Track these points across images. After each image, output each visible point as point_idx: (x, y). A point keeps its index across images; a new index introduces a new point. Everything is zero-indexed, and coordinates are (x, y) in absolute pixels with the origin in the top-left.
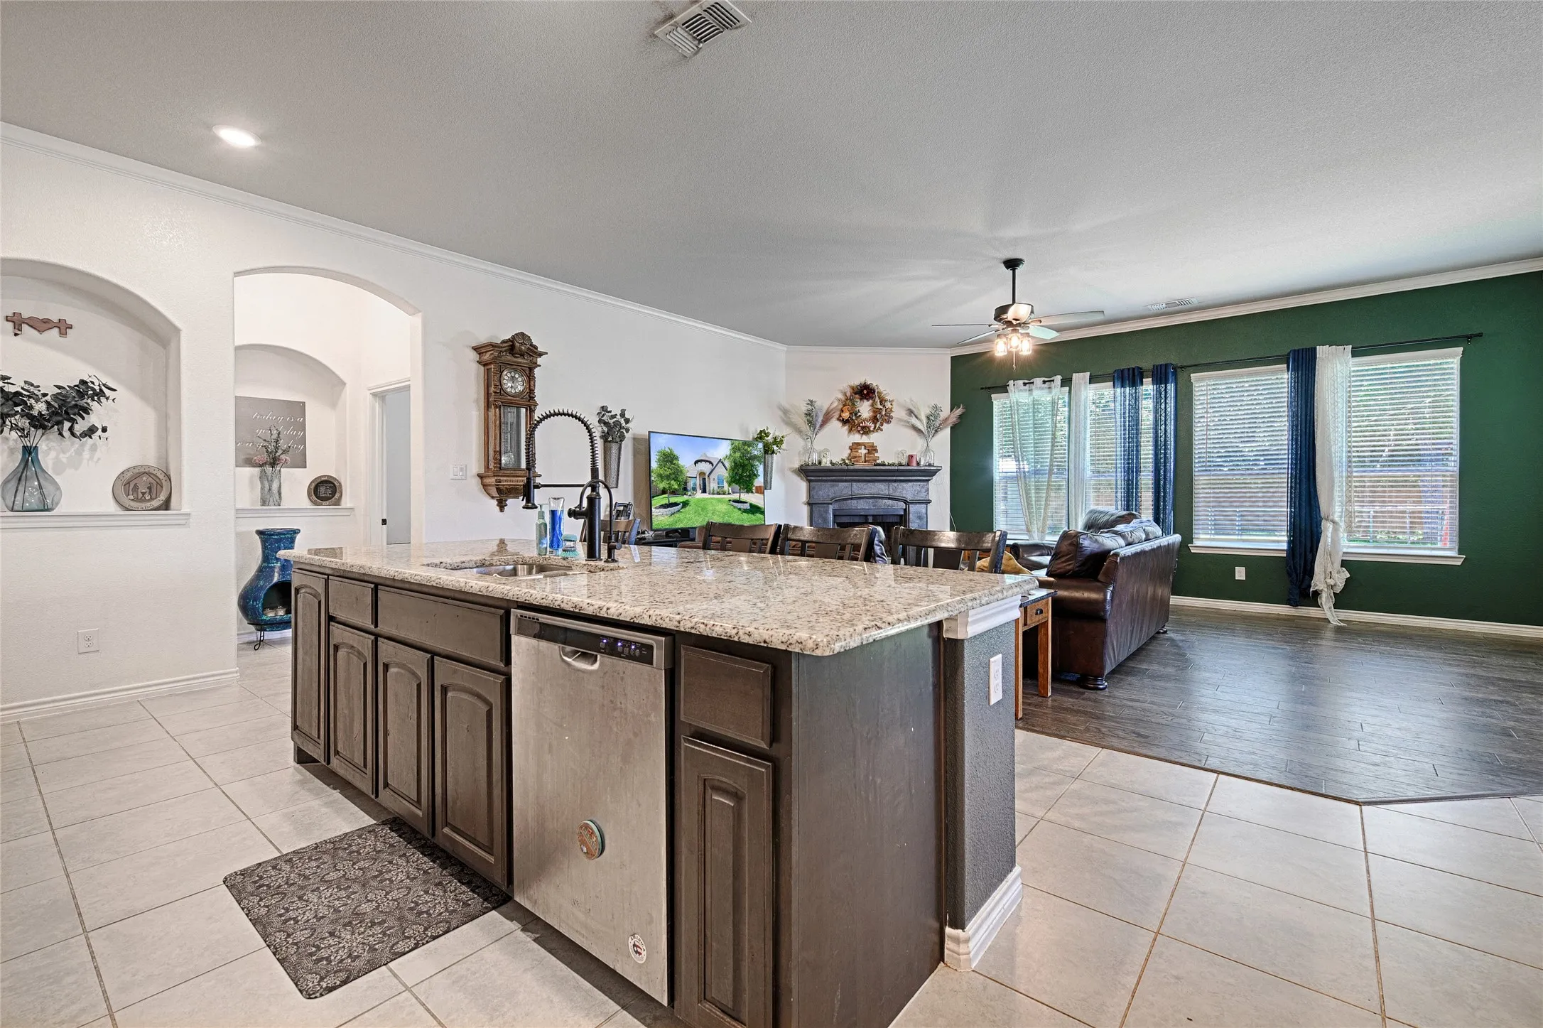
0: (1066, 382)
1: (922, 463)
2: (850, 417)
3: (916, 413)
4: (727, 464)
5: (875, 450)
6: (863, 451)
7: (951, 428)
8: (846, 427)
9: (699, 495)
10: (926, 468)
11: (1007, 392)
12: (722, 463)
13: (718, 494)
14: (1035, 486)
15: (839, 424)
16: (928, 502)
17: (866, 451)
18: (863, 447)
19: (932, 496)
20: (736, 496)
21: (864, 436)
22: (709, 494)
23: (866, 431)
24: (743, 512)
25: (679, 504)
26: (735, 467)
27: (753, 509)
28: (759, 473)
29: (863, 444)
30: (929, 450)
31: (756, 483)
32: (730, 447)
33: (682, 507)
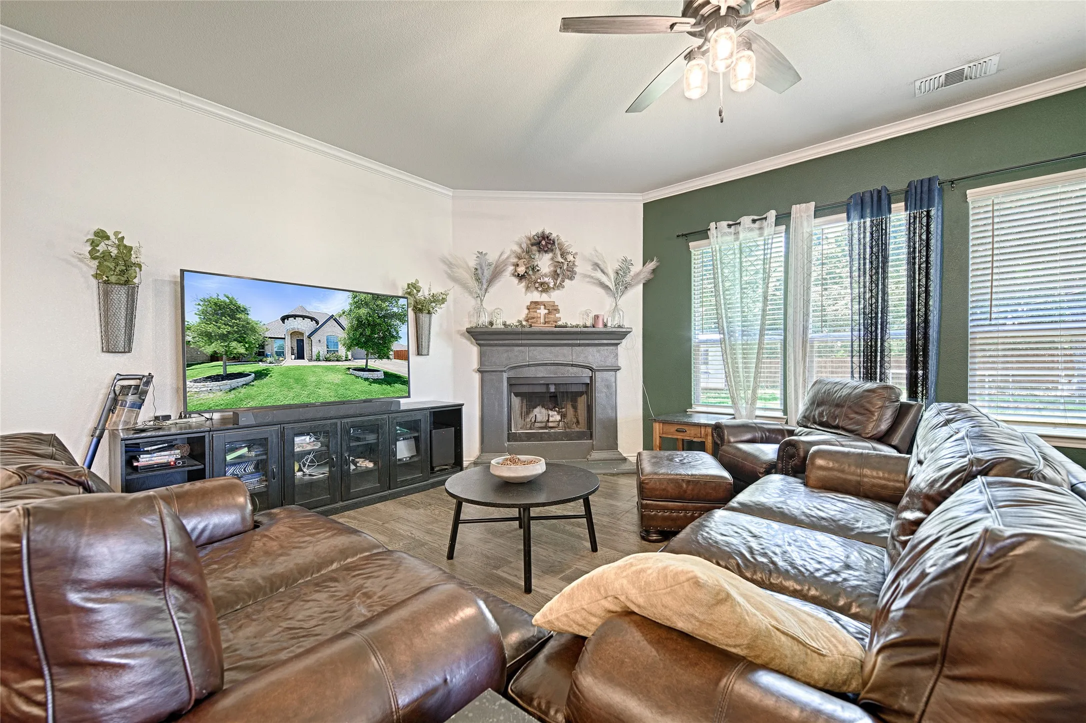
0: (783, 218)
1: (609, 325)
2: (526, 272)
3: (602, 266)
4: (345, 322)
5: (556, 310)
6: (542, 311)
7: (644, 284)
8: (523, 284)
9: (290, 361)
10: (614, 330)
11: (708, 238)
12: (335, 320)
13: (327, 360)
14: (743, 349)
15: (515, 280)
16: (617, 369)
17: (546, 311)
18: (542, 307)
19: (621, 362)
20: (361, 363)
21: (544, 295)
22: (310, 360)
23: (545, 288)
24: (371, 382)
25: (248, 375)
26: (358, 327)
27: (389, 379)
28: (400, 334)
29: (543, 303)
30: (618, 309)
31: (395, 347)
32: (350, 301)
33: (255, 379)
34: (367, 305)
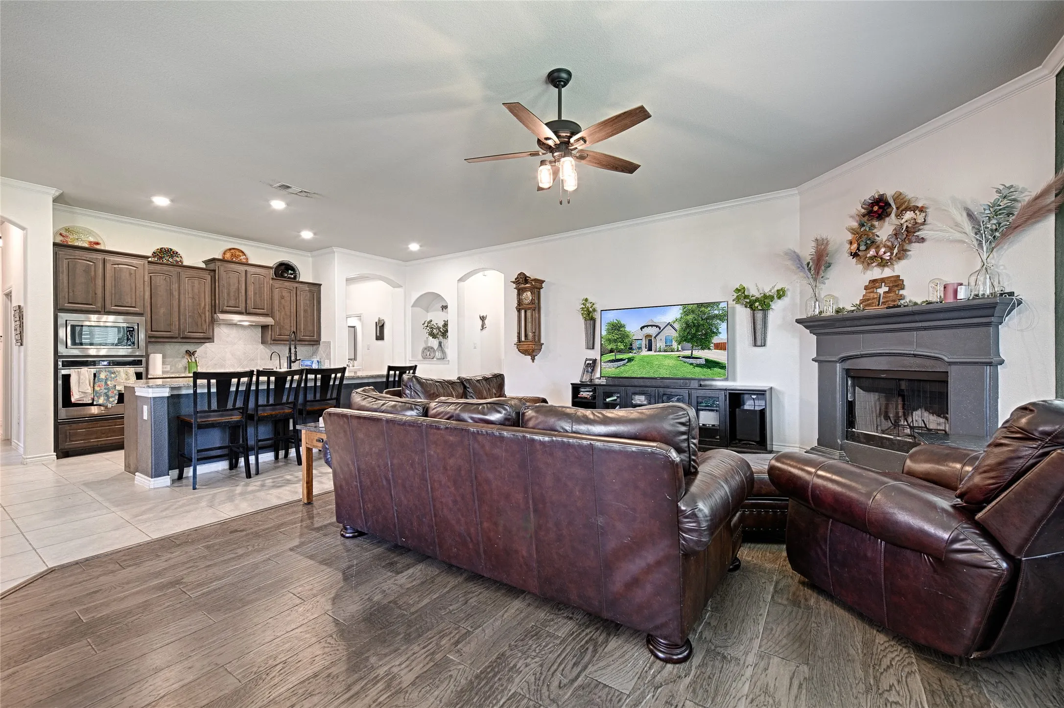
2: (857, 249)
4: (677, 326)
5: (900, 285)
6: (882, 291)
12: (671, 325)
13: (665, 351)
15: (852, 261)
16: (998, 363)
18: (883, 284)
20: (688, 353)
22: (656, 351)
23: (886, 261)
24: (695, 366)
25: (625, 360)
26: (686, 328)
27: (710, 364)
28: (720, 330)
29: (883, 280)
30: (985, 268)
31: (716, 340)
32: (681, 311)
33: (628, 362)
34: (693, 312)
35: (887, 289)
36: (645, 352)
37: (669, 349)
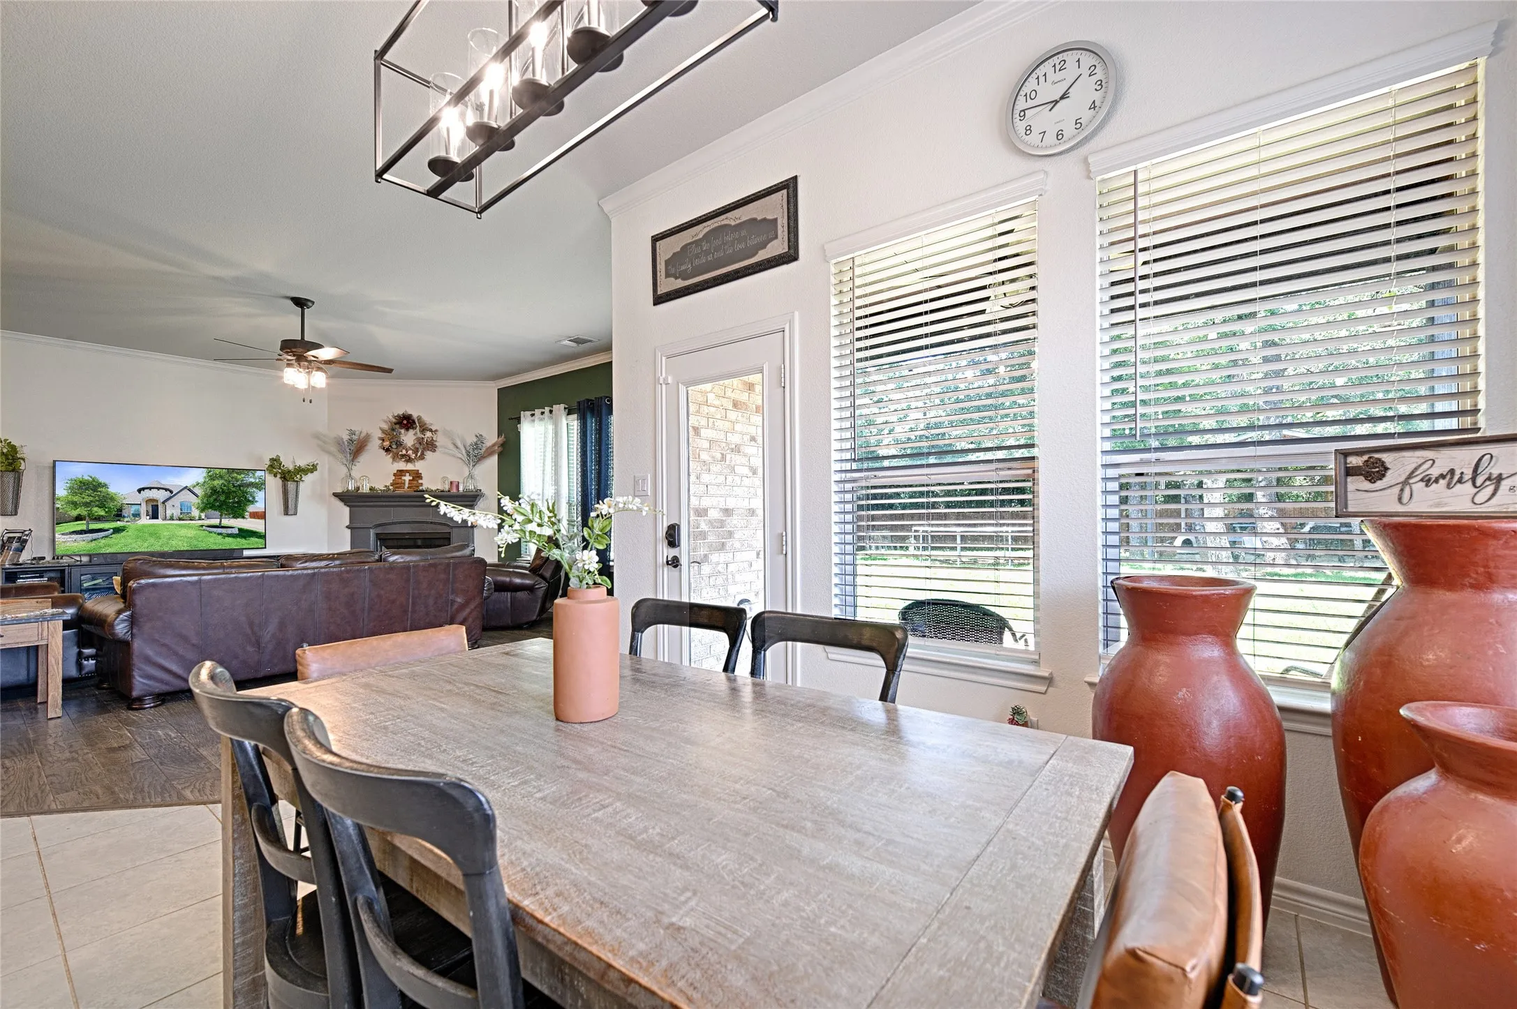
1: (469, 488)
2: (391, 445)
4: (199, 490)
5: (419, 477)
6: (407, 478)
7: (498, 455)
8: (390, 455)
10: (472, 492)
11: (521, 422)
12: (190, 489)
13: (181, 519)
15: (382, 452)
18: (408, 474)
20: (213, 522)
21: (409, 464)
22: (164, 519)
23: (409, 459)
24: (225, 536)
25: (107, 530)
26: (212, 494)
27: (244, 534)
28: (257, 499)
29: (407, 471)
30: (471, 476)
31: (251, 508)
32: (205, 475)
33: (113, 533)
34: (221, 477)
35: (411, 478)
36: (145, 521)
37: (185, 516)
